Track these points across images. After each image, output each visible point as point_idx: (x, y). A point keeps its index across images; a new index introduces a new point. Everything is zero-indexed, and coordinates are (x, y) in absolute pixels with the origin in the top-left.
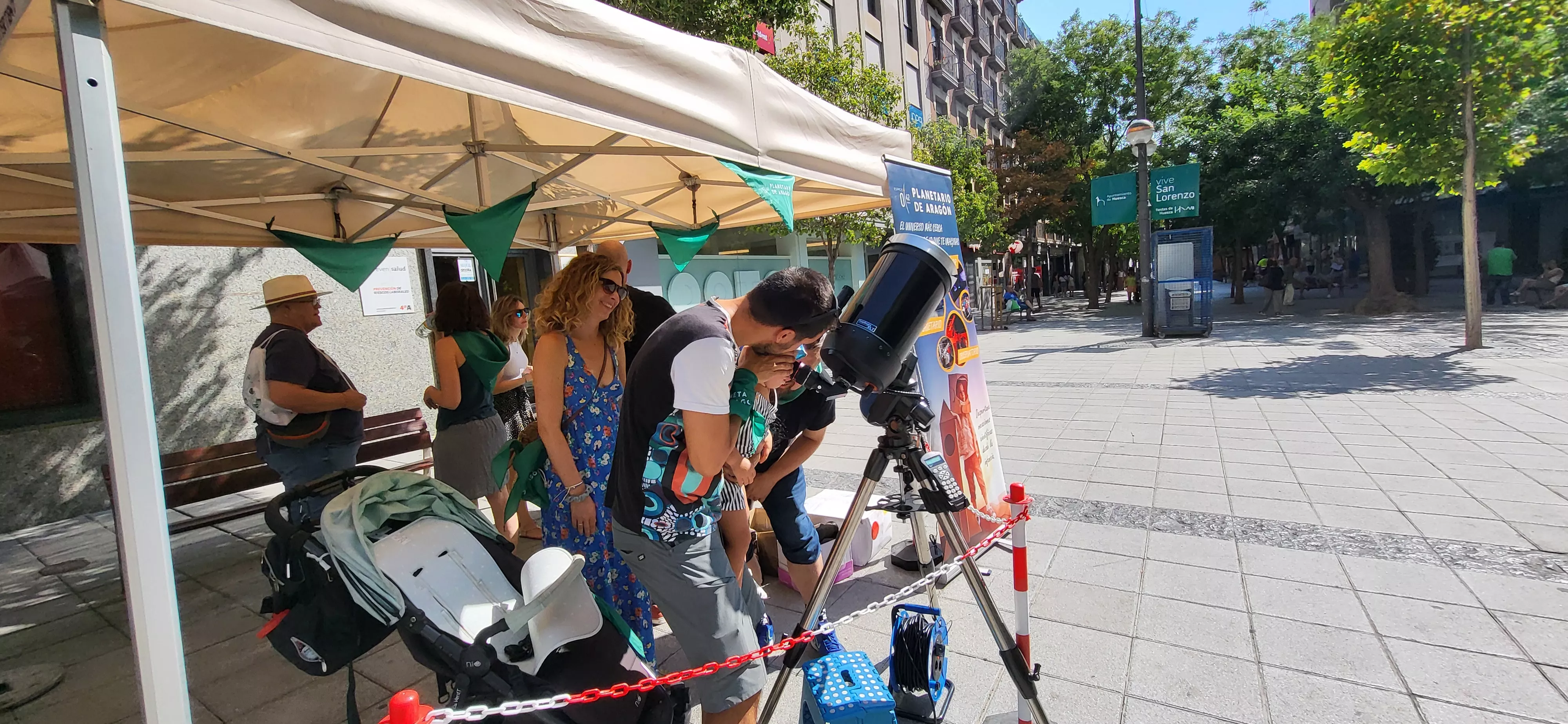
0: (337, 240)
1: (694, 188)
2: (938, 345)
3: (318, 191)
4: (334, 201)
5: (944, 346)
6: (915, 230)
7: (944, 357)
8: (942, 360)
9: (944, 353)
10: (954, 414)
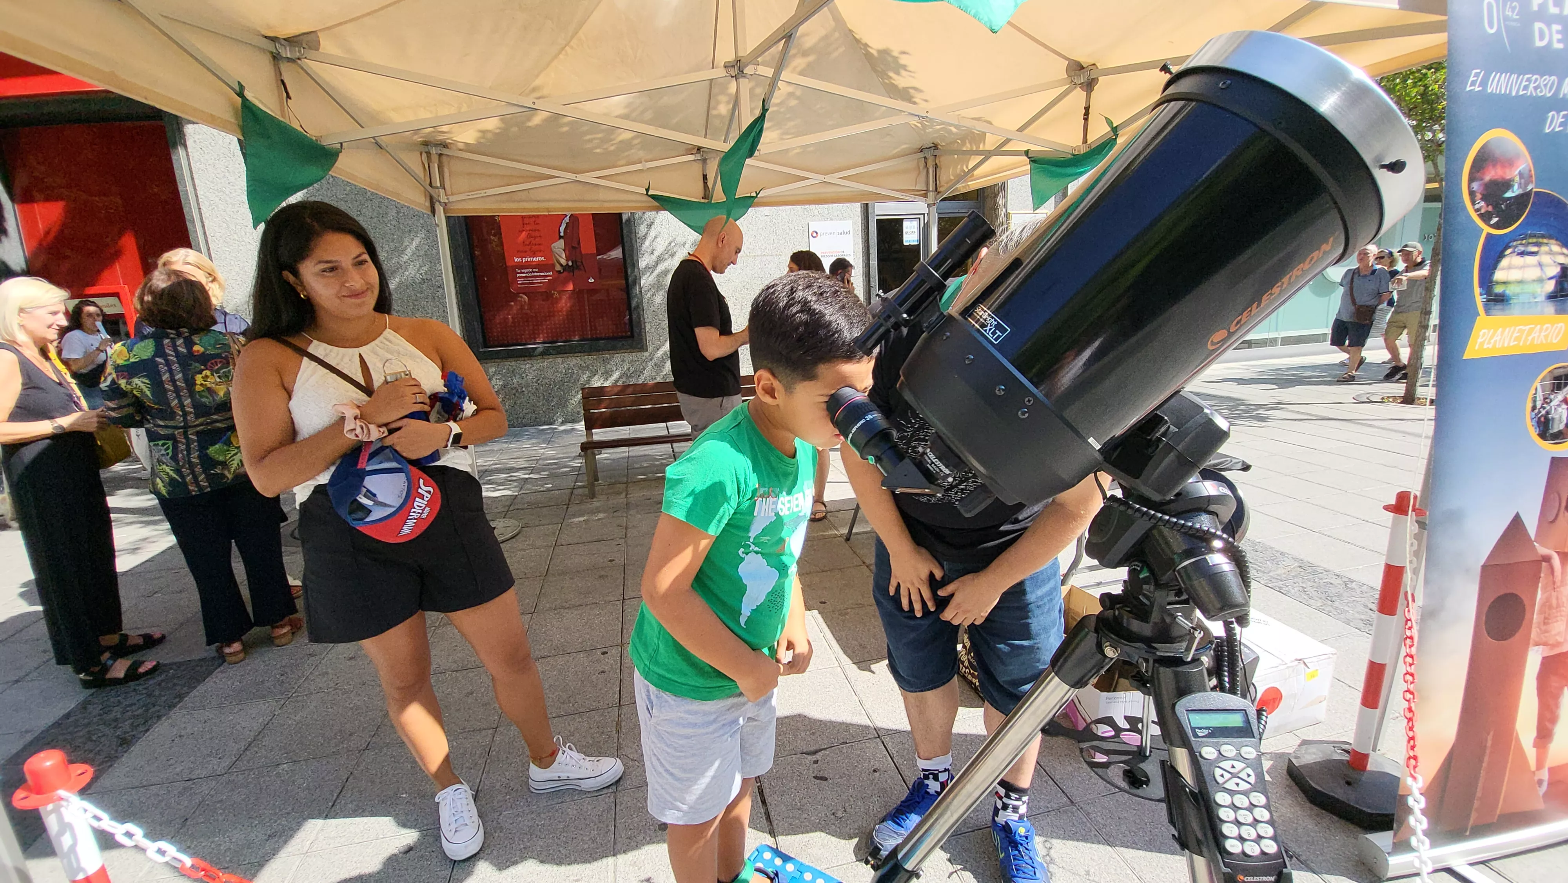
0: (703, 201)
1: (1089, 86)
2: (1537, 384)
3: (689, 152)
4: (703, 163)
6: (1521, 93)
7: (1548, 413)
8: (1539, 422)
9: (1552, 404)
10: (1543, 551)
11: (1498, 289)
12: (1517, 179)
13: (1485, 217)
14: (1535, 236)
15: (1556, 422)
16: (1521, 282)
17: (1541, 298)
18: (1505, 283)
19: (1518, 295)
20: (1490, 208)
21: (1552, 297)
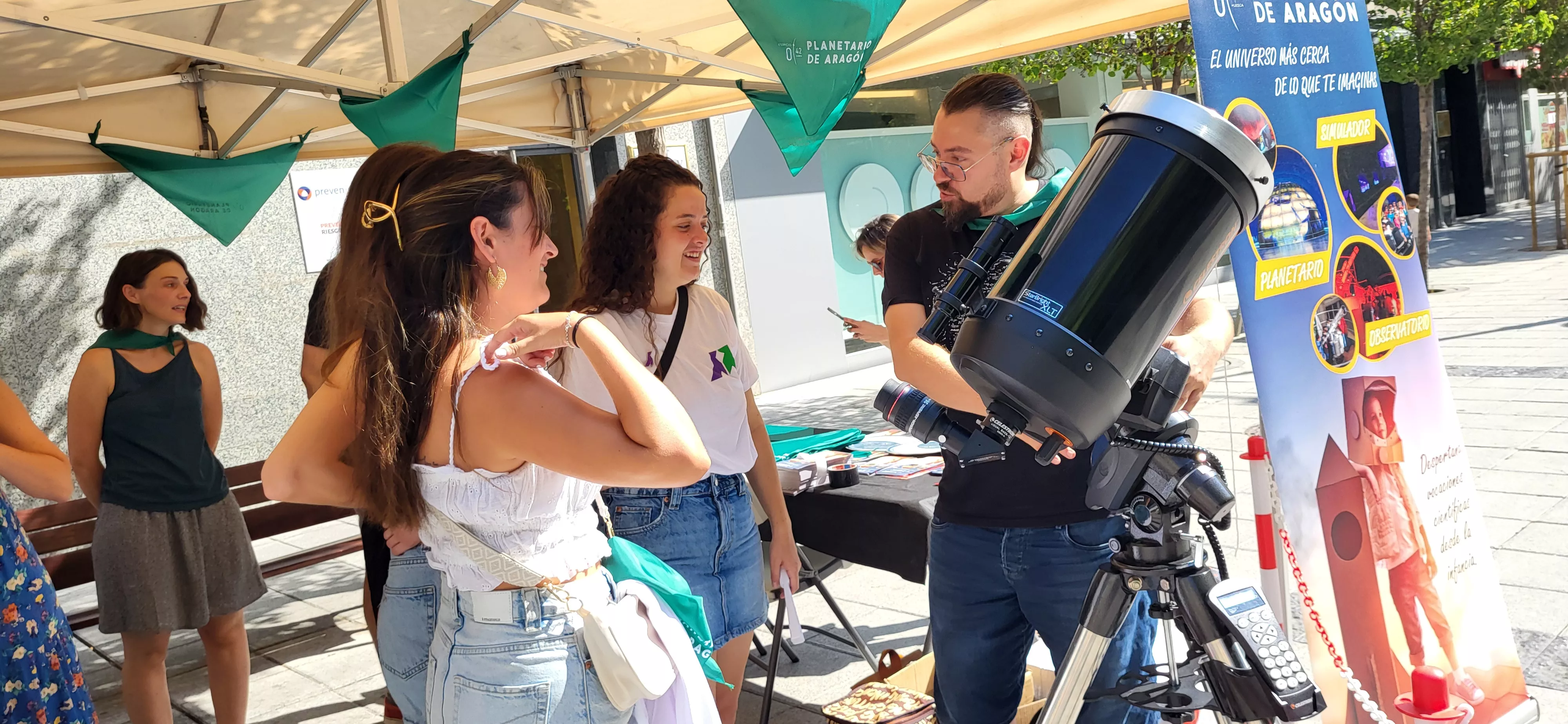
0: (204, 154)
2: (1315, 315)
3: (171, 70)
4: (198, 87)
5: (1330, 316)
6: (1252, 64)
7: (1329, 340)
8: (1324, 349)
9: (1330, 331)
10: (1358, 467)
11: (1266, 237)
12: (1262, 139)
14: (1285, 186)
15: (1337, 347)
16: (1283, 227)
17: (1301, 240)
18: (1270, 230)
21: (1308, 237)
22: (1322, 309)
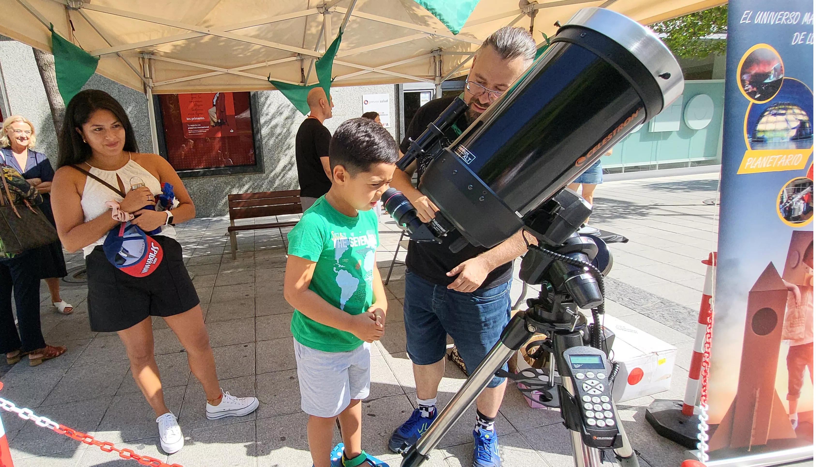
1: (533, 14)
2: (784, 188)
6: (777, 23)
7: (791, 205)
8: (785, 211)
9: (794, 200)
10: (788, 284)
11: (760, 135)
12: (773, 72)
13: (752, 94)
14: (783, 104)
15: (796, 210)
16: (774, 131)
17: (788, 140)
18: (764, 131)
19: (772, 138)
20: (755, 89)
21: (794, 139)
22: (791, 185)
